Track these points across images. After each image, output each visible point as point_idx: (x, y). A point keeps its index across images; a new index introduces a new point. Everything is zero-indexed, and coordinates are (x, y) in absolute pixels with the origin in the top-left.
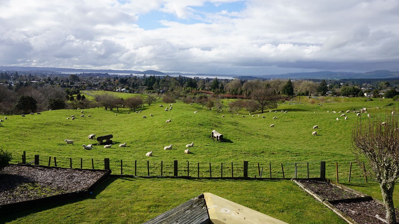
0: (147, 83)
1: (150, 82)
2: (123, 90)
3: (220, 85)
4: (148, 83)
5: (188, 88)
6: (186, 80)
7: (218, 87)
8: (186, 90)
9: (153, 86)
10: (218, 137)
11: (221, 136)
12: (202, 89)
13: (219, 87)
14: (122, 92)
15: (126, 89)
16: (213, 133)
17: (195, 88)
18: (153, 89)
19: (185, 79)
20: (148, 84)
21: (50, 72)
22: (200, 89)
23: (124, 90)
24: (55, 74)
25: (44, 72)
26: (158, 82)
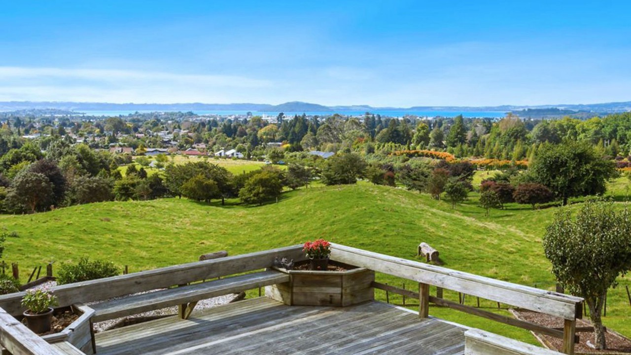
0: (287, 134)
1: (294, 132)
2: (229, 153)
3: (469, 135)
4: (290, 134)
5: (386, 145)
6: (383, 123)
7: (462, 141)
8: (382, 150)
9: (301, 142)
10: (428, 254)
11: (436, 254)
12: (422, 146)
13: (467, 141)
14: (227, 157)
15: (238, 151)
16: (420, 248)
17: (404, 143)
18: (302, 150)
19: (380, 121)
20: (289, 137)
21: (60, 112)
22: (418, 147)
23: (233, 154)
24: (72, 118)
25: (46, 113)
26: (314, 132)
